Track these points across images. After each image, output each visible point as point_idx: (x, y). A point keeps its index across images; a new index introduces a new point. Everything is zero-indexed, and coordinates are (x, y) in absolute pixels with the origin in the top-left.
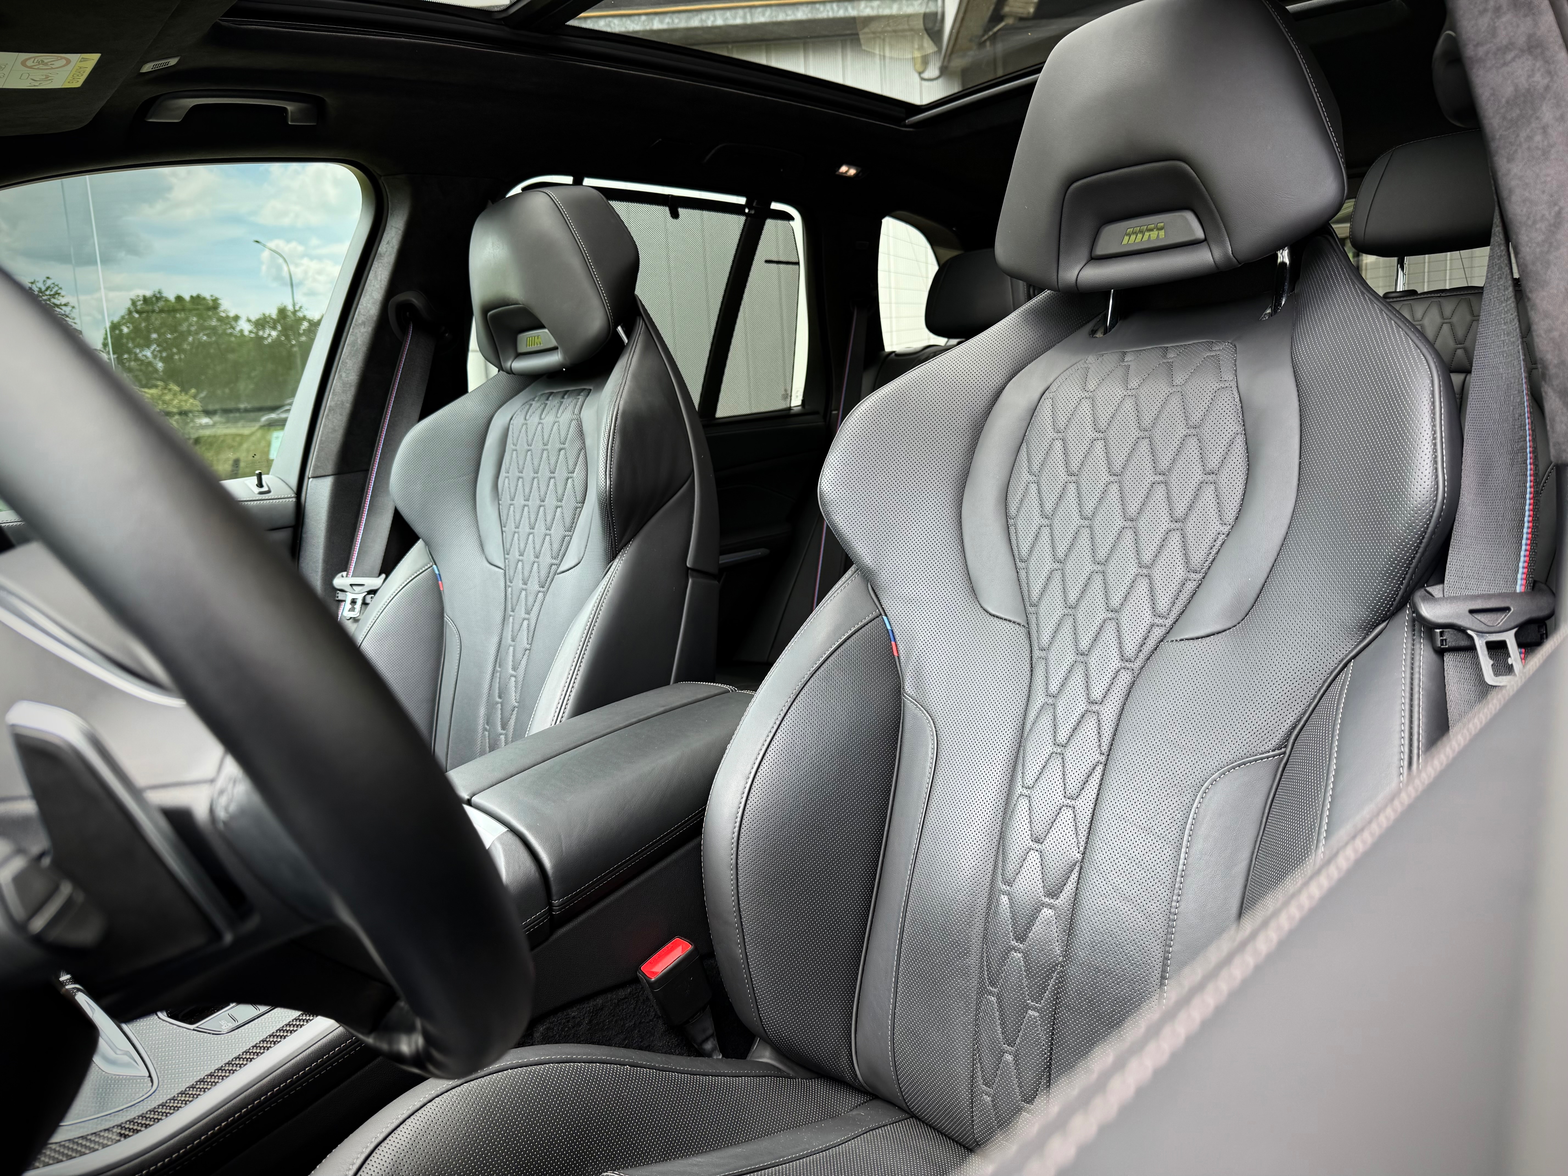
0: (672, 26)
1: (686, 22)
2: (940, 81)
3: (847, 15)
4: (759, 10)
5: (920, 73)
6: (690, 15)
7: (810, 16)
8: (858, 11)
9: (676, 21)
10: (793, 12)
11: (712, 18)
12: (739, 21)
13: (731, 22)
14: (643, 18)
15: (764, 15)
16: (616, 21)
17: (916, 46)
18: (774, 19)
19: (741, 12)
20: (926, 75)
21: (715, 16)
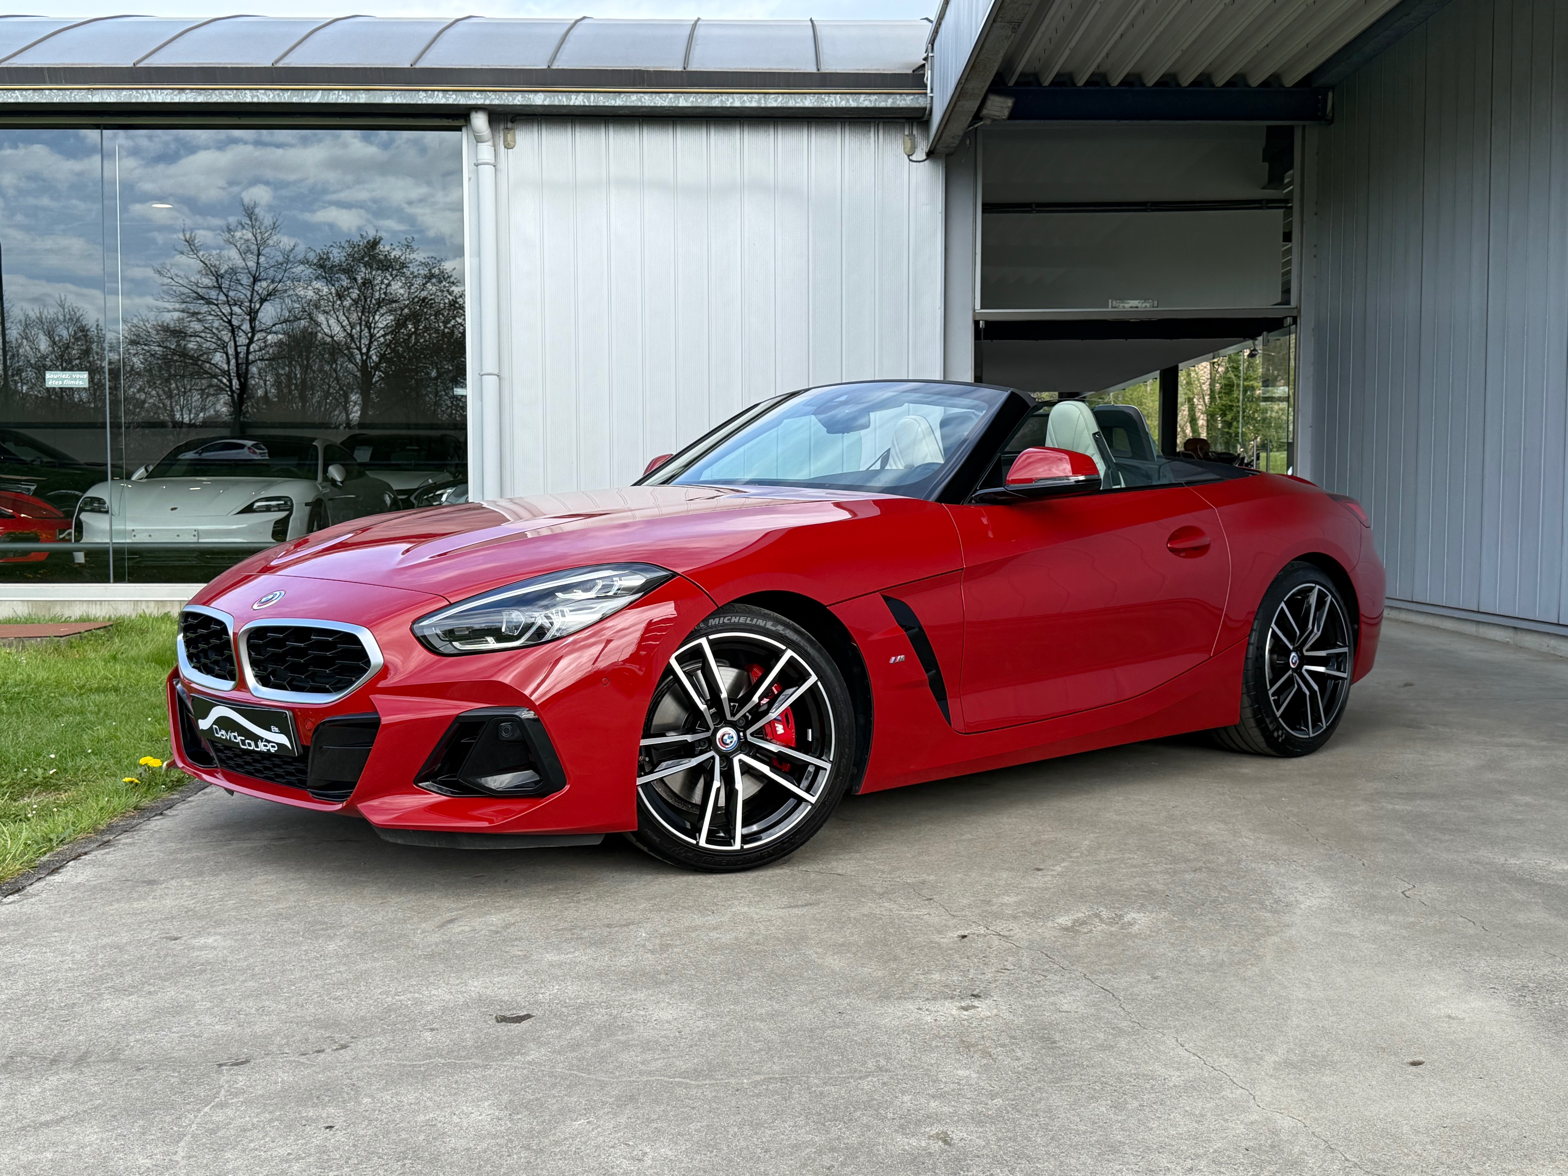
0: (695, 105)
1: (708, 101)
2: (926, 162)
3: (848, 105)
4: (773, 96)
5: (909, 156)
6: (713, 96)
7: (816, 105)
8: (858, 102)
9: (699, 100)
10: (801, 100)
11: (731, 100)
12: (754, 104)
13: (748, 104)
14: (671, 95)
15: (776, 101)
16: (647, 97)
17: (907, 133)
18: (785, 105)
19: (756, 96)
20: (914, 158)
21: (733, 99)
